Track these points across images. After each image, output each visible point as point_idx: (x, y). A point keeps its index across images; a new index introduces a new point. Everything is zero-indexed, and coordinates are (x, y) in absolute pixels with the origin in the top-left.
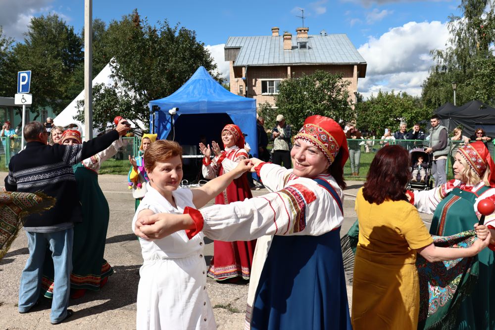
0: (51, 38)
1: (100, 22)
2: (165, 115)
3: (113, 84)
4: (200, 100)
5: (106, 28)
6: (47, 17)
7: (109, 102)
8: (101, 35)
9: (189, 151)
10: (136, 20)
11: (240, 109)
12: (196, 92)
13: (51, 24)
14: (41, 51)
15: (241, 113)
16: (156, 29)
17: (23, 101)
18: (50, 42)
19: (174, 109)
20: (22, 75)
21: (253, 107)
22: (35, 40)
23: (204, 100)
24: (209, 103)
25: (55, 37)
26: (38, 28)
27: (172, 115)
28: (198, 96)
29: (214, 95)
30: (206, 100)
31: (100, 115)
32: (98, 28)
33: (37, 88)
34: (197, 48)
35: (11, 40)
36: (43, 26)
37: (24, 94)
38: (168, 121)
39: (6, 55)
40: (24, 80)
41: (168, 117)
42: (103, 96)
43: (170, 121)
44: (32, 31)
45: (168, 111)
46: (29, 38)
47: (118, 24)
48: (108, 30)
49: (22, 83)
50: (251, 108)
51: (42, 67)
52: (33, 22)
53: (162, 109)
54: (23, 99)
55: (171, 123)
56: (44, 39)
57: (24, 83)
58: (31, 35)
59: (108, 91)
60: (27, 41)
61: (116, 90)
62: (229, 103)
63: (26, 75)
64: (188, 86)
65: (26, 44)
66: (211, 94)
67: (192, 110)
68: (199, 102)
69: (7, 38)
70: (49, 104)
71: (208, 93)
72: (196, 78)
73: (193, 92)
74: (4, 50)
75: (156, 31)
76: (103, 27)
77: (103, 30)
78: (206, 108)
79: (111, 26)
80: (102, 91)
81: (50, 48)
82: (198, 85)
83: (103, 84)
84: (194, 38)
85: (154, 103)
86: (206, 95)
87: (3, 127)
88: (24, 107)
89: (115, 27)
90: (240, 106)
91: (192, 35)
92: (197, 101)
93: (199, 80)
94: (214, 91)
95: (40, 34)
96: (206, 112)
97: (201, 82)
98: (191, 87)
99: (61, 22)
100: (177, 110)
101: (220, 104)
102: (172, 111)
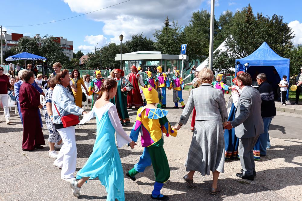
0: (203, 23)
1: (230, 12)
2: (243, 66)
3: (226, 49)
4: (260, 59)
5: (233, 15)
6: (201, 11)
7: (222, 59)
8: (230, 19)
9: (254, 83)
10: (250, 10)
11: (281, 64)
12: (259, 55)
13: (203, 15)
14: (197, 30)
15: (281, 66)
16: (262, 14)
17: (183, 58)
18: (202, 25)
19: (247, 63)
20: (183, 46)
21: (287, 63)
22: (194, 24)
23: (262, 59)
24: (265, 61)
25: (205, 22)
26: (196, 18)
27: (246, 66)
28: (260, 57)
29: (268, 57)
30: (263, 59)
31: (217, 65)
32: (228, 16)
33: (192, 50)
34: (283, 26)
35: (181, 27)
36: (199, 16)
37: (184, 55)
38: (244, 69)
39: (179, 34)
40: (183, 49)
41: (244, 67)
42: (220, 56)
43: (245, 69)
44: (193, 19)
45: (244, 64)
46: (191, 23)
47: (239, 13)
48: (234, 16)
49: (183, 50)
50: (286, 64)
51: (196, 40)
52: (194, 15)
53: (241, 63)
54: (183, 57)
55: (245, 70)
56: (199, 23)
57: (184, 50)
58: (193, 21)
59: (223, 53)
60: (190, 25)
61: (228, 52)
62: (275, 61)
63: (184, 46)
64: (256, 52)
65: (190, 26)
66: (267, 56)
67: (256, 64)
68: (259, 60)
69: (179, 26)
70: (198, 58)
71: (265, 56)
72: (261, 48)
73: (258, 55)
74: (178, 32)
75: (262, 15)
76: (231, 14)
77: (231, 17)
78: (263, 63)
79: (236, 14)
80: (220, 53)
81: (202, 28)
82: (261, 51)
83: (221, 50)
84: (281, 20)
85: (238, 60)
86: (264, 57)
87: (173, 69)
88: (183, 61)
89: (238, 15)
90: (281, 63)
91: (281, 18)
92: (258, 60)
93: (262, 49)
94: (269, 55)
95: (197, 21)
96: (263, 65)
97: (263, 50)
98: (258, 53)
99: (208, 13)
100: (248, 64)
101: (270, 61)
102: (246, 64)
